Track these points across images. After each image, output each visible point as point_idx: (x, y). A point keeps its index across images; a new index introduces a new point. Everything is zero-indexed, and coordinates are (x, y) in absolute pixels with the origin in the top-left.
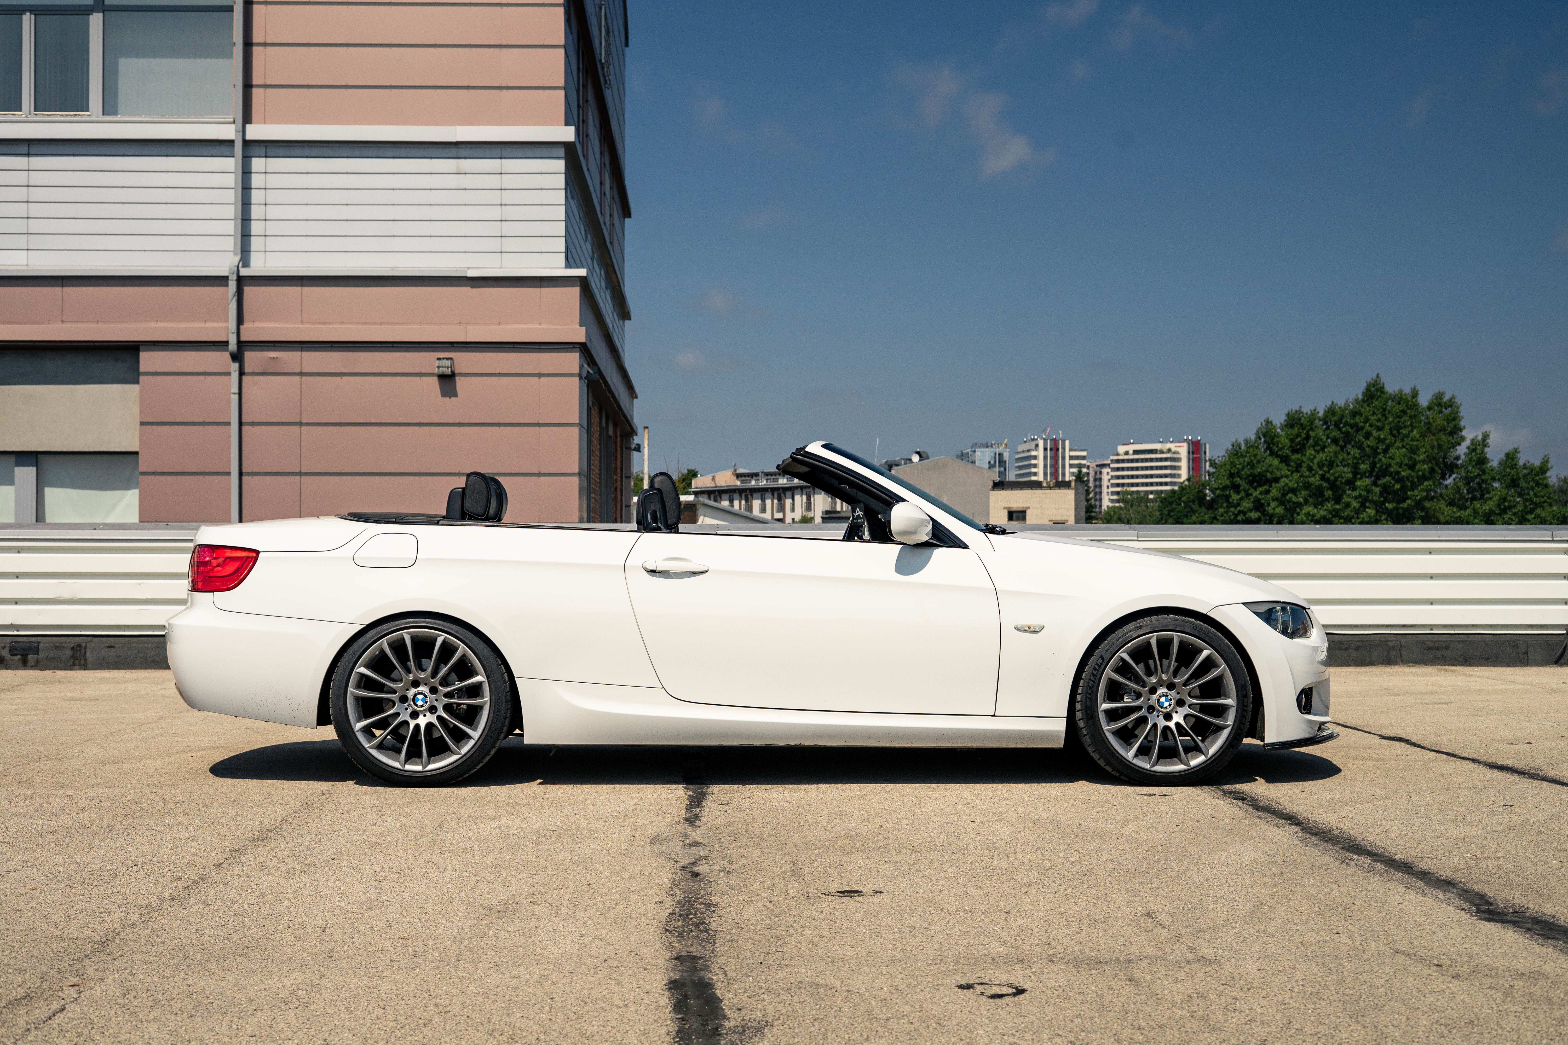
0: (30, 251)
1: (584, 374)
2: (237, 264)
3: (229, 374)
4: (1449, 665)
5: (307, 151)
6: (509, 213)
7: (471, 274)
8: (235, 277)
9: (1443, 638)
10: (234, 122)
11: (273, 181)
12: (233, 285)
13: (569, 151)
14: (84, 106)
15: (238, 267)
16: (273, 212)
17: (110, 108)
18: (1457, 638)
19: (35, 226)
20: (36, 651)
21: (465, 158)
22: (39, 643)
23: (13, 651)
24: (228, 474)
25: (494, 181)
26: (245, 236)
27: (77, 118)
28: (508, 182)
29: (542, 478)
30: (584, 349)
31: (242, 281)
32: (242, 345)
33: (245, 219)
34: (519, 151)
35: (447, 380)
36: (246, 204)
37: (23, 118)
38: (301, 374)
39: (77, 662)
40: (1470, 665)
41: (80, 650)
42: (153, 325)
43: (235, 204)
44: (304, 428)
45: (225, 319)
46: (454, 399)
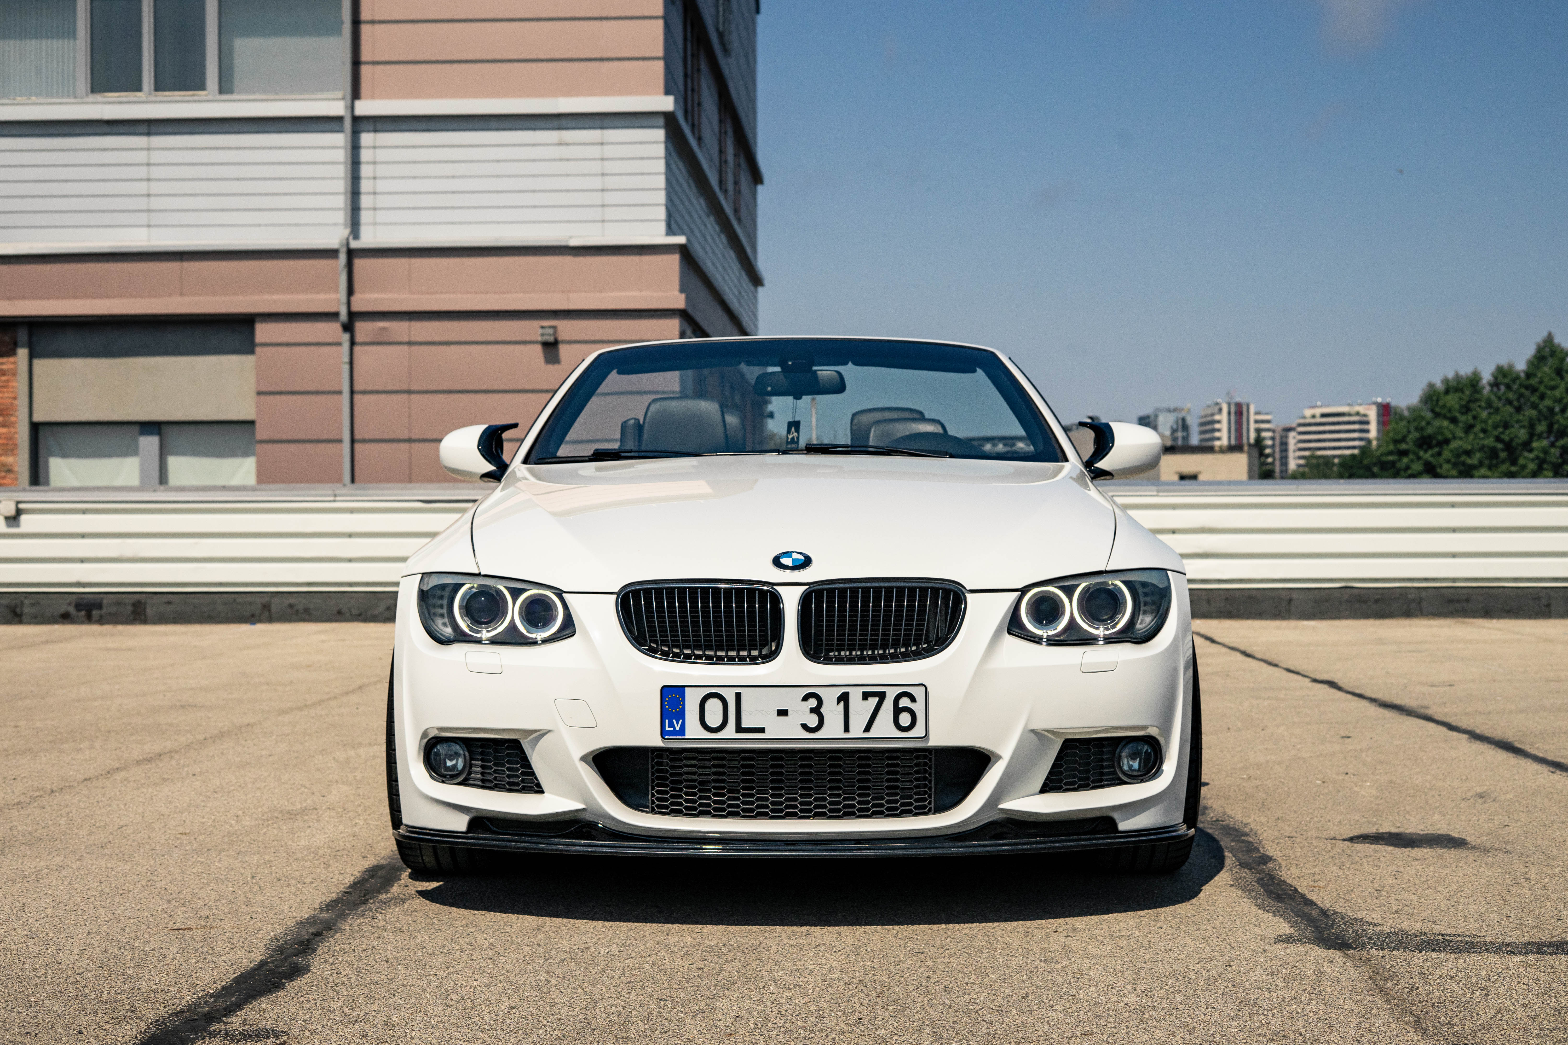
0: (151, 228)
2: (346, 237)
3: (339, 344)
4: (1468, 617)
5: (414, 125)
6: (610, 182)
7: (573, 243)
8: (345, 250)
9: (1465, 591)
10: (343, 99)
11: (382, 155)
12: (343, 257)
13: (669, 120)
14: (202, 87)
15: (348, 239)
16: (381, 186)
17: (225, 87)
18: (1479, 590)
19: (155, 203)
20: (100, 606)
21: (567, 129)
22: (103, 599)
23: (79, 607)
24: (340, 441)
25: (595, 151)
26: (355, 209)
27: (196, 98)
28: (609, 151)
30: (683, 314)
31: (352, 254)
32: (353, 316)
33: (355, 193)
34: (620, 122)
35: (551, 348)
36: (355, 178)
37: (144, 98)
38: (410, 343)
40: (1490, 617)
41: (140, 606)
42: (267, 297)
43: (345, 178)
44: (413, 396)
45: (336, 291)
46: (557, 366)
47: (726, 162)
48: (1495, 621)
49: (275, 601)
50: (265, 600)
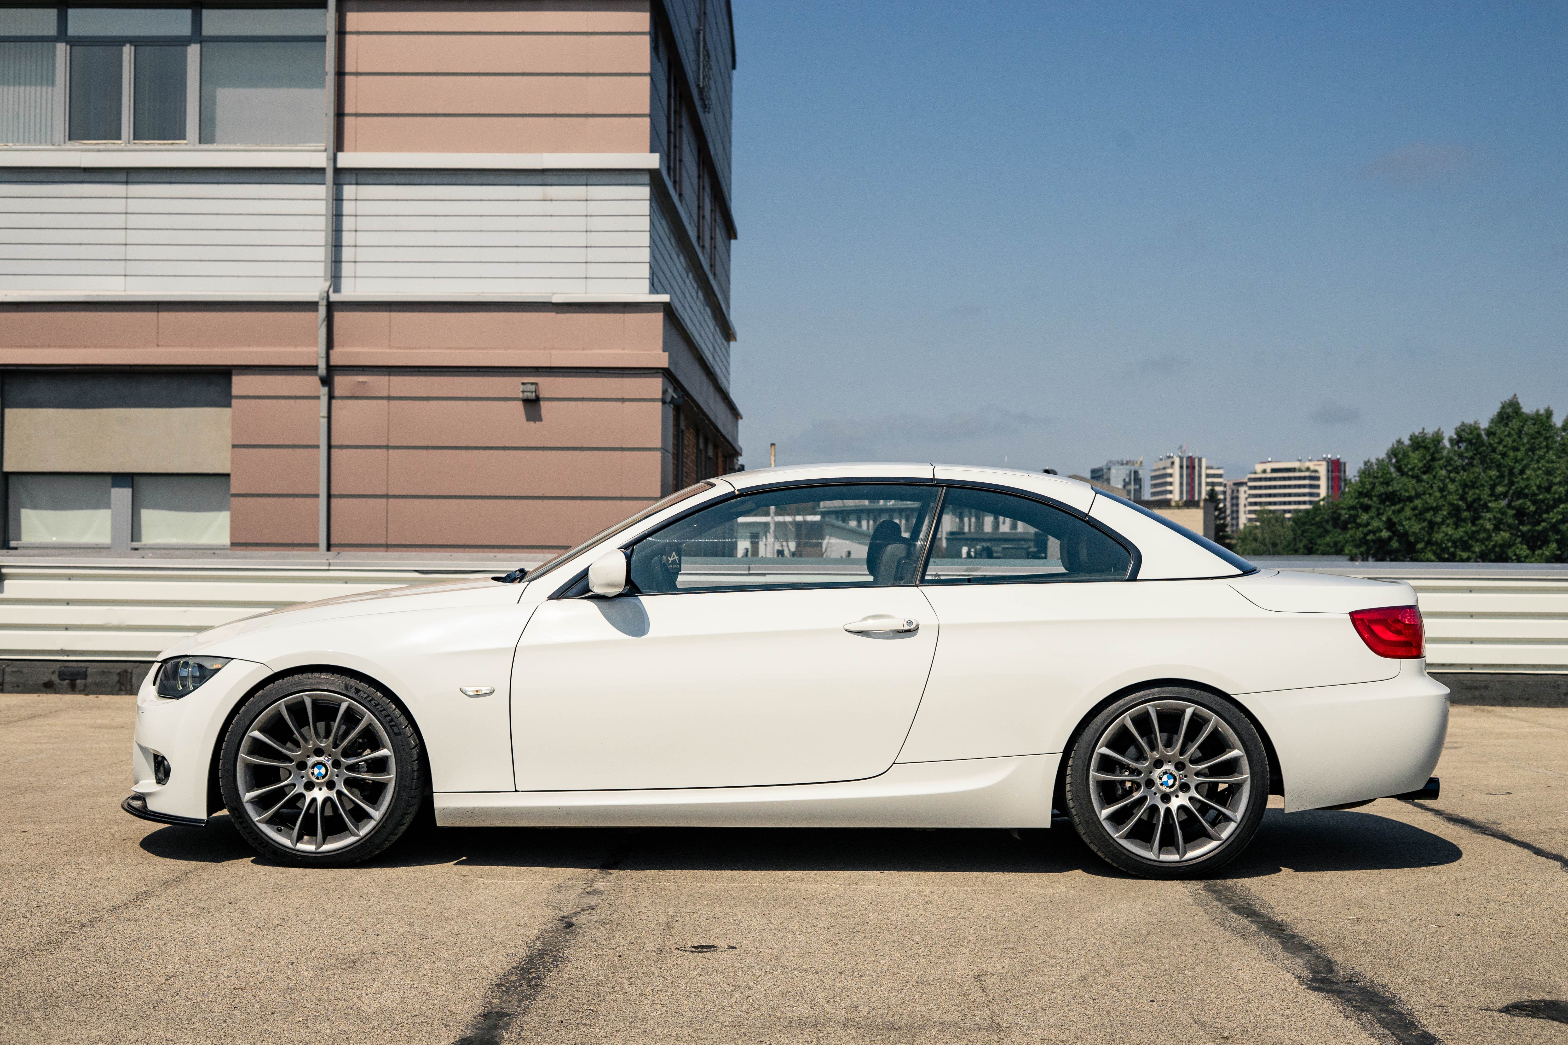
0: (128, 278)
1: (668, 399)
2: (326, 289)
3: (318, 398)
4: (1488, 705)
5: (396, 179)
6: (595, 239)
7: (556, 299)
8: (323, 303)
9: (1482, 678)
10: (325, 150)
11: (363, 208)
12: (322, 310)
13: (654, 177)
14: (182, 136)
15: (328, 292)
16: (363, 239)
17: (206, 136)
18: (1497, 677)
19: (132, 252)
20: (84, 675)
21: (551, 185)
22: (88, 668)
23: (62, 676)
24: (317, 496)
25: (580, 208)
26: (336, 262)
27: (175, 147)
28: (593, 208)
29: (625, 503)
30: (666, 373)
31: (331, 307)
32: (332, 369)
33: (337, 246)
34: (605, 178)
35: (532, 405)
36: (337, 231)
37: (122, 147)
38: (389, 398)
39: (123, 688)
40: (1510, 705)
41: (127, 676)
42: (245, 349)
43: (326, 231)
44: (391, 451)
45: (316, 344)
46: (538, 423)
47: (703, 217)
48: (1514, 709)
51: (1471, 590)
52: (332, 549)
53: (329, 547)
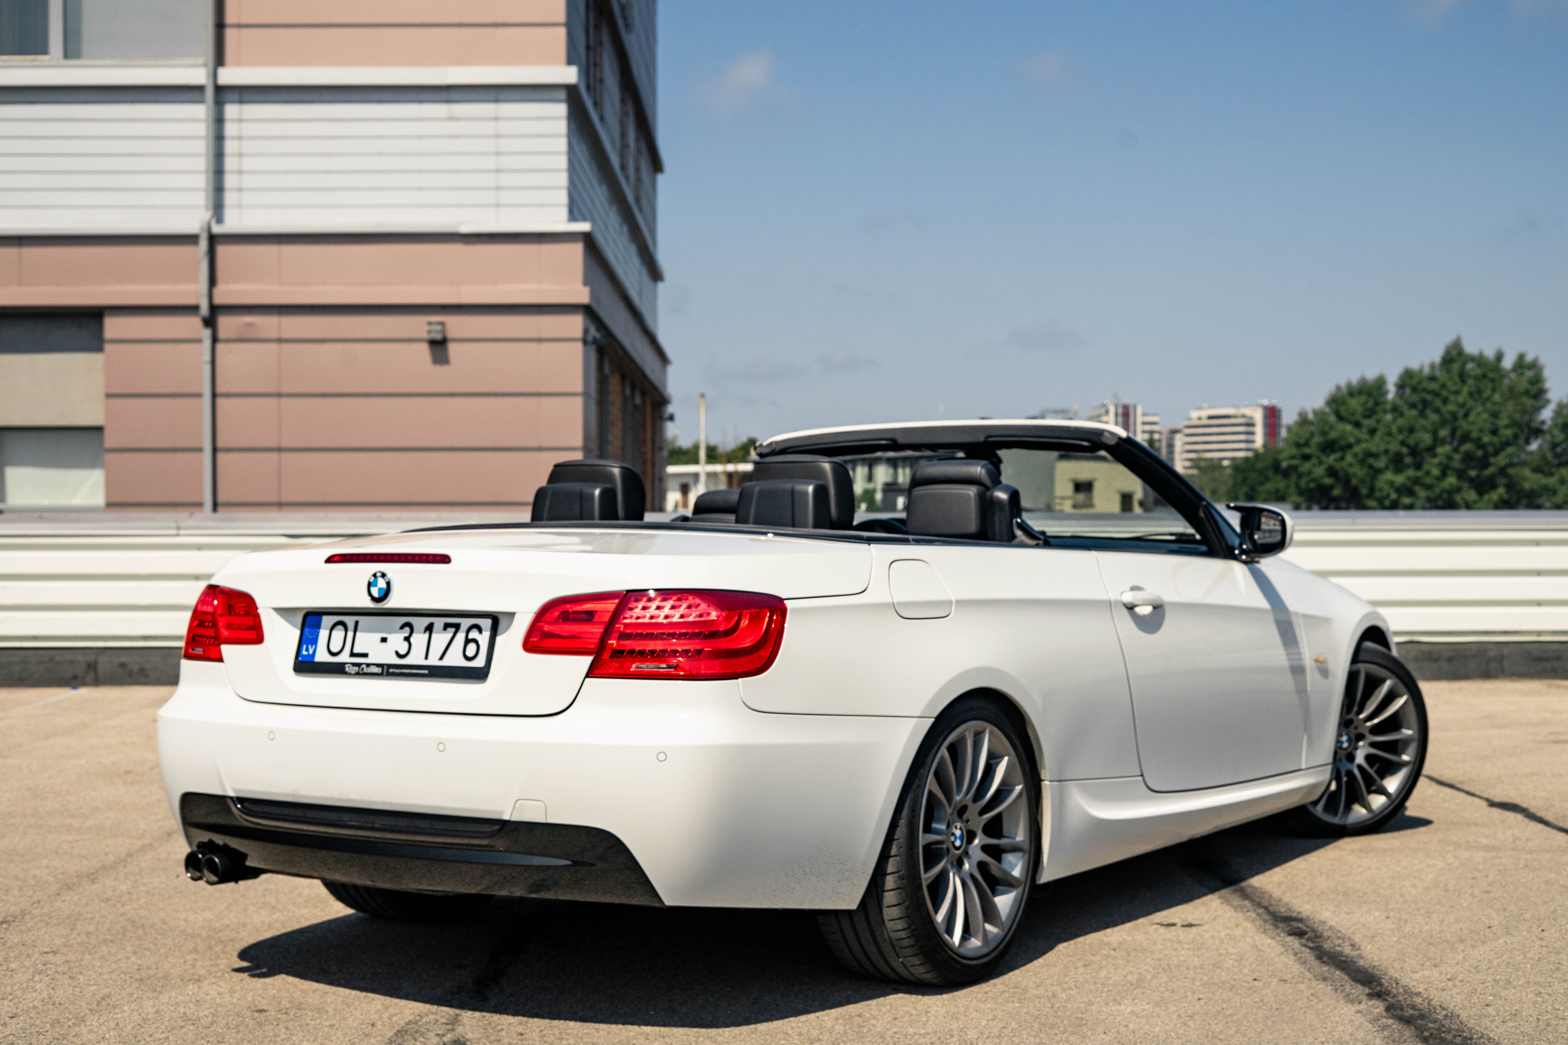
1: (590, 339)
2: (208, 220)
3: (199, 341)
5: (285, 96)
6: (506, 162)
7: (464, 229)
8: (205, 236)
10: (205, 65)
11: (248, 129)
12: (204, 244)
13: (571, 93)
14: (44, 50)
15: (209, 224)
16: (248, 164)
17: (72, 51)
21: (458, 103)
24: (200, 450)
25: (489, 128)
26: (218, 190)
27: (38, 63)
28: (504, 127)
30: (588, 311)
31: (214, 240)
32: (215, 310)
33: (218, 172)
34: (516, 94)
35: (439, 346)
36: (218, 155)
38: (280, 341)
42: (117, 288)
43: (207, 155)
44: (283, 400)
45: (196, 281)
46: (445, 366)
49: (103, 659)
50: (91, 657)
51: (1537, 543)
52: (219, 508)
53: (215, 507)
